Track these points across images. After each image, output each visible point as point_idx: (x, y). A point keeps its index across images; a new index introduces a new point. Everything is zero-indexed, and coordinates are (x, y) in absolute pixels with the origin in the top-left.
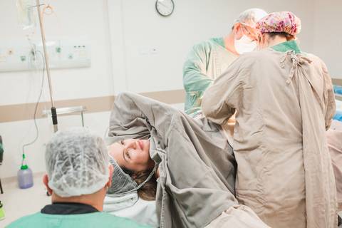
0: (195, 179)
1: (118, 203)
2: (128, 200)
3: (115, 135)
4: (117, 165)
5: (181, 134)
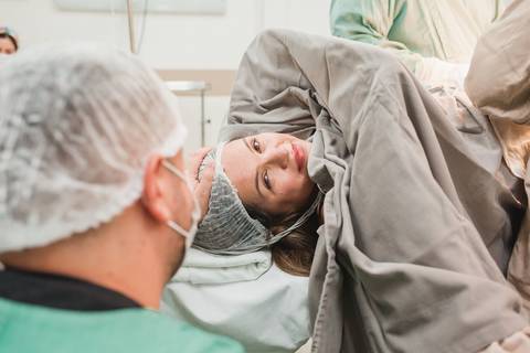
1: (225, 268)
2: (247, 266)
3: (240, 120)
4: (238, 202)
5: (396, 119)
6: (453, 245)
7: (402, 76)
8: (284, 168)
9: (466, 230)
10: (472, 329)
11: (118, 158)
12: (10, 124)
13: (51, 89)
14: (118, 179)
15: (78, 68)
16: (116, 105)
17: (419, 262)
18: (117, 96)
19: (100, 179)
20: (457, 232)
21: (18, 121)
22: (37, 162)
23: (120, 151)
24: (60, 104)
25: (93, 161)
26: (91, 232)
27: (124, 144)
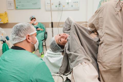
3: (64, 32)
6: (79, 50)
8: (63, 38)
10: (78, 61)
11: (23, 35)
12: (13, 32)
13: (17, 28)
14: (23, 37)
15: (20, 26)
16: (23, 29)
17: (74, 52)
18: (24, 29)
19: (21, 37)
20: (80, 48)
21: (14, 32)
22: (15, 35)
23: (23, 34)
24: (17, 30)
25: (20, 35)
26: (20, 42)
27: (24, 34)
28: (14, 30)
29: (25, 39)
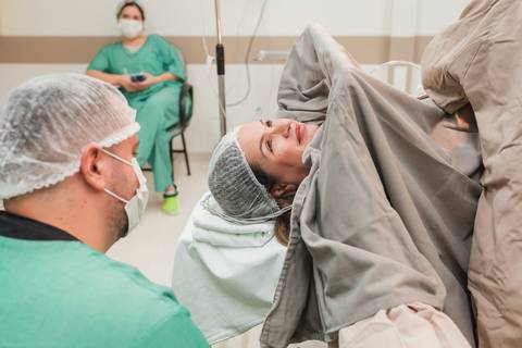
0: (350, 225)
2: (255, 234)
3: (285, 107)
5: (342, 125)
6: (373, 231)
7: (352, 88)
9: (390, 220)
11: (63, 148)
12: (4, 127)
13: (27, 105)
14: (63, 159)
15: (44, 93)
16: (65, 115)
17: (347, 242)
18: (67, 110)
19: (52, 160)
20: (380, 220)
21: (8, 125)
22: (13, 148)
24: (29, 115)
25: (46, 148)
26: (44, 189)
27: (68, 139)
28: (10, 117)
29: (71, 169)
